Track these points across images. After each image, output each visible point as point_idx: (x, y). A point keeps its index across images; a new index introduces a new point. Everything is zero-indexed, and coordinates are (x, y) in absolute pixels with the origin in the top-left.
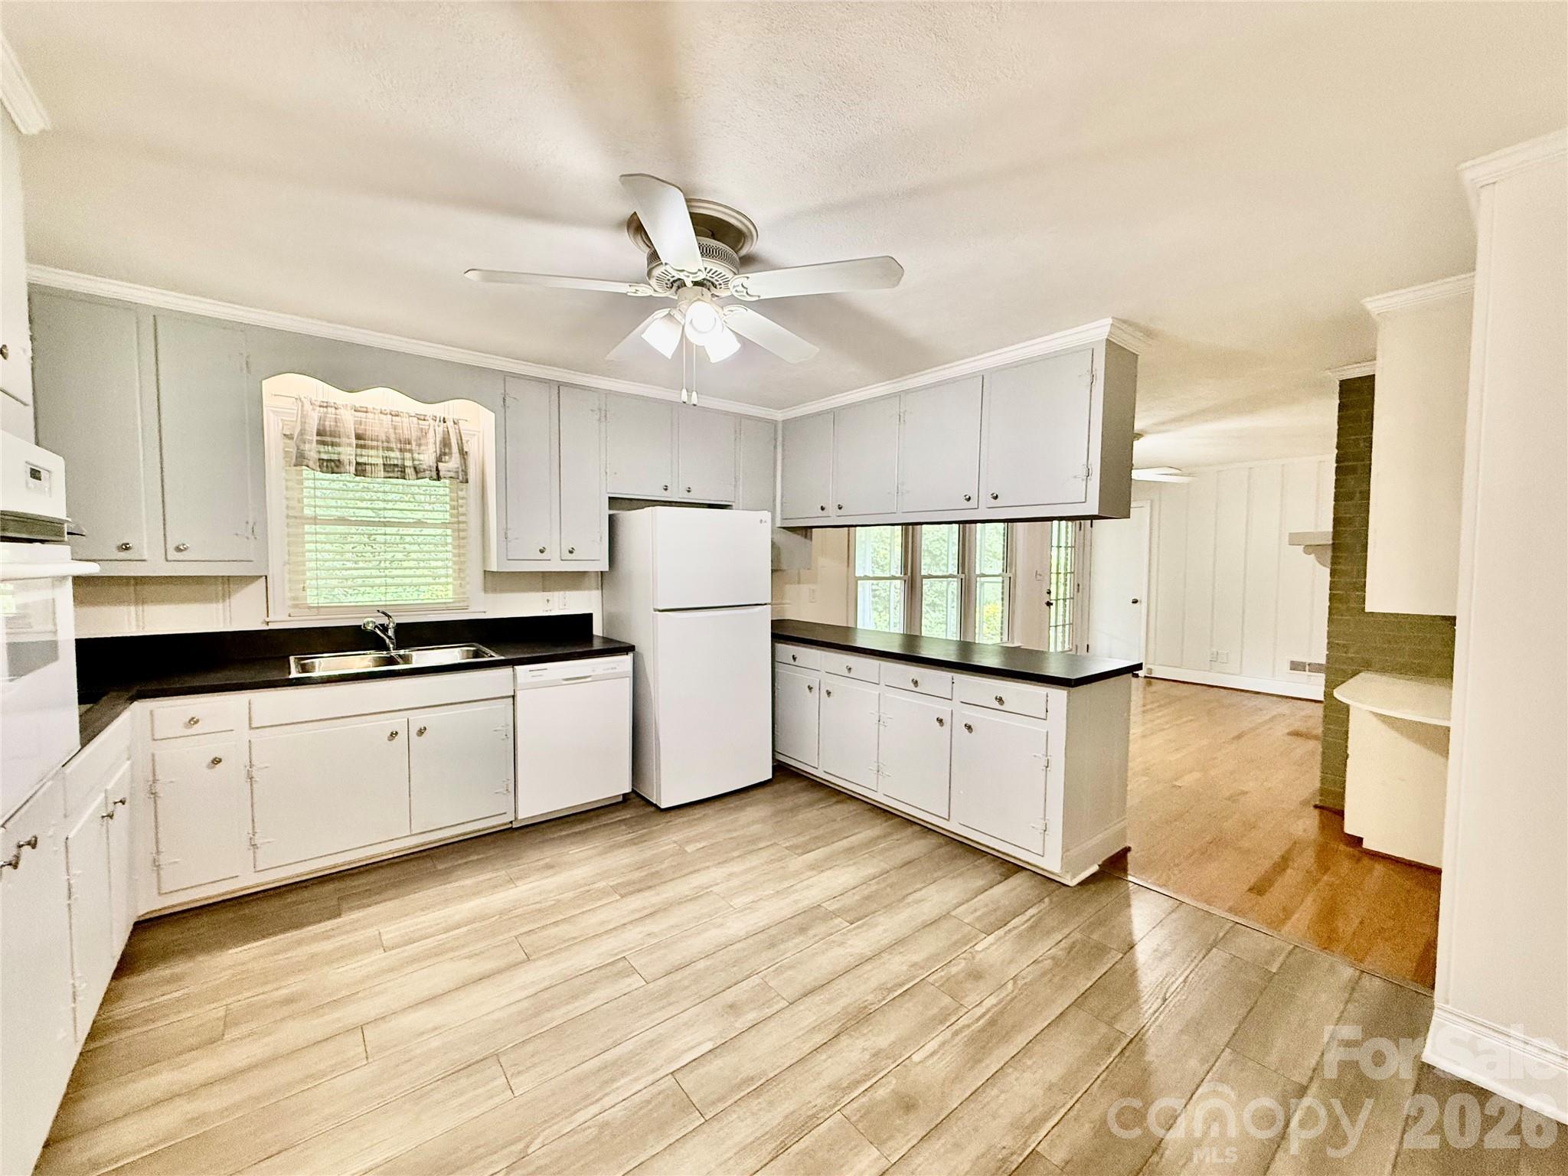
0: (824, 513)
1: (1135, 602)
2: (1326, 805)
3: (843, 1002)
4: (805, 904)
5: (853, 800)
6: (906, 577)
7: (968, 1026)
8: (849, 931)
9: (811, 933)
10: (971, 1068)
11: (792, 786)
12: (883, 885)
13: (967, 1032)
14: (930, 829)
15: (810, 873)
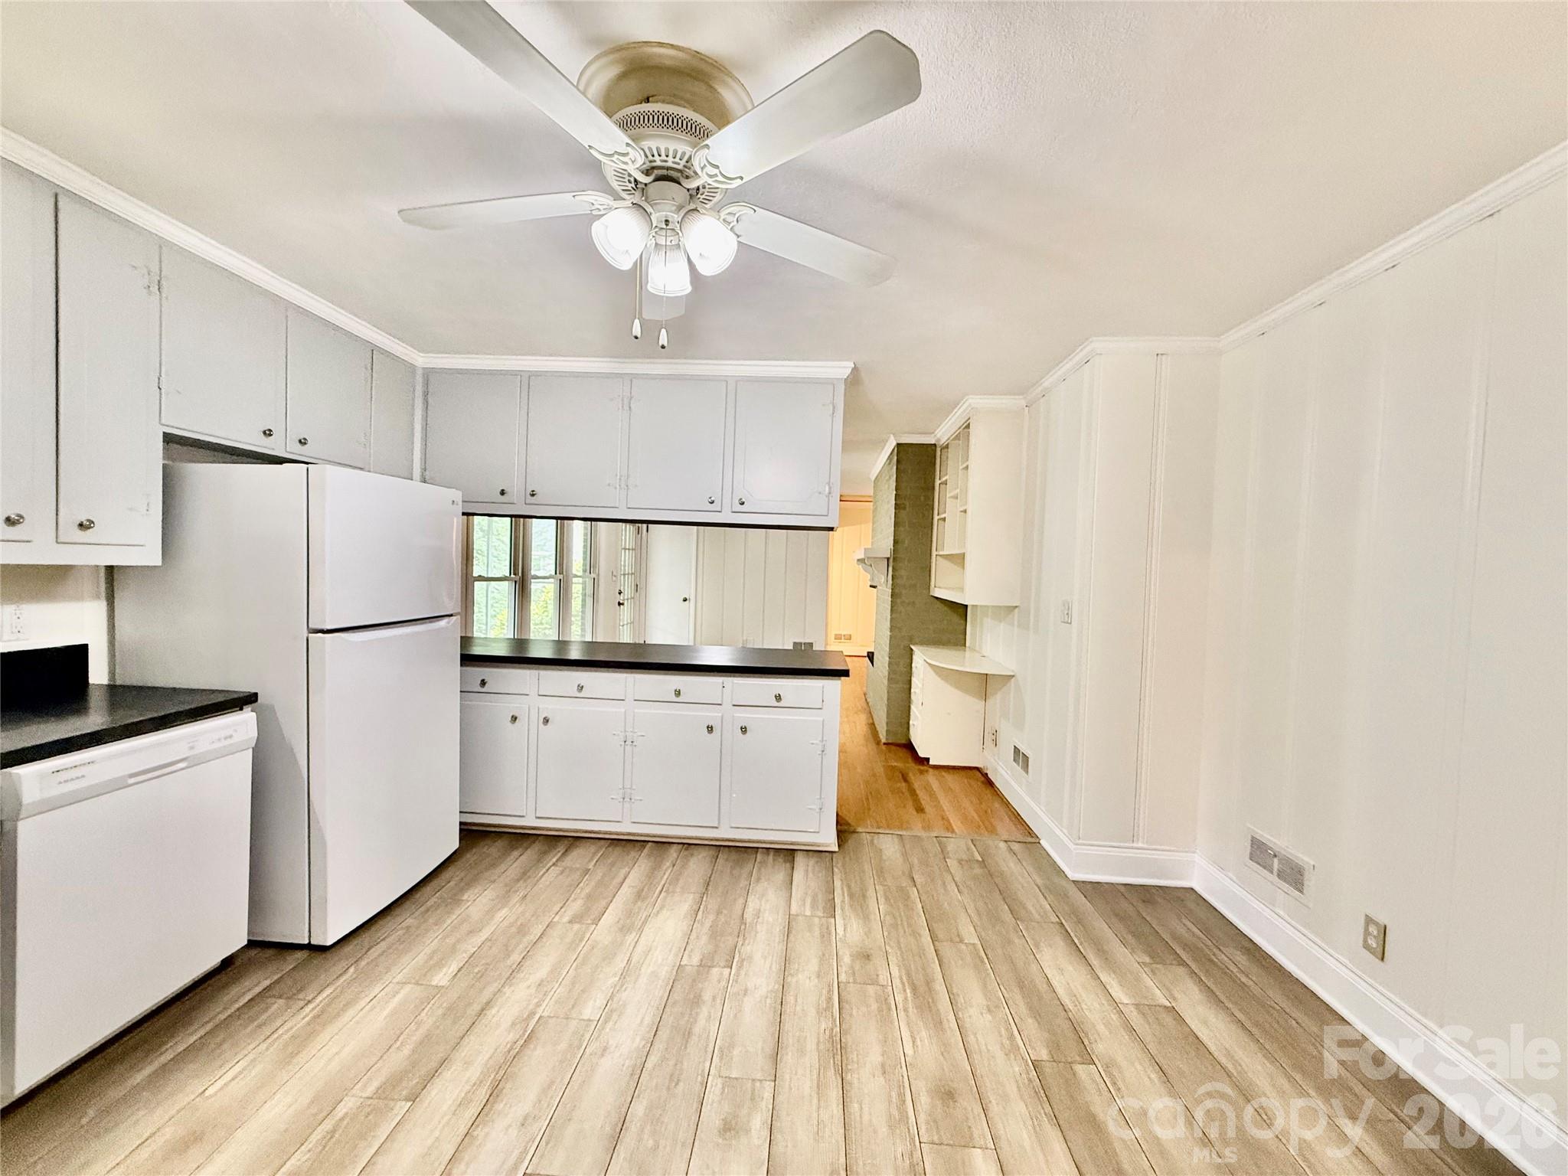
0: (503, 499)
1: (685, 600)
2: (890, 741)
3: (811, 1045)
4: (665, 972)
5: (584, 841)
6: (517, 578)
7: (906, 998)
8: (738, 975)
9: (707, 996)
10: (943, 1030)
11: (493, 849)
12: (712, 917)
13: (910, 1005)
14: (689, 844)
15: (631, 938)
